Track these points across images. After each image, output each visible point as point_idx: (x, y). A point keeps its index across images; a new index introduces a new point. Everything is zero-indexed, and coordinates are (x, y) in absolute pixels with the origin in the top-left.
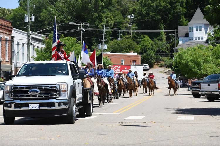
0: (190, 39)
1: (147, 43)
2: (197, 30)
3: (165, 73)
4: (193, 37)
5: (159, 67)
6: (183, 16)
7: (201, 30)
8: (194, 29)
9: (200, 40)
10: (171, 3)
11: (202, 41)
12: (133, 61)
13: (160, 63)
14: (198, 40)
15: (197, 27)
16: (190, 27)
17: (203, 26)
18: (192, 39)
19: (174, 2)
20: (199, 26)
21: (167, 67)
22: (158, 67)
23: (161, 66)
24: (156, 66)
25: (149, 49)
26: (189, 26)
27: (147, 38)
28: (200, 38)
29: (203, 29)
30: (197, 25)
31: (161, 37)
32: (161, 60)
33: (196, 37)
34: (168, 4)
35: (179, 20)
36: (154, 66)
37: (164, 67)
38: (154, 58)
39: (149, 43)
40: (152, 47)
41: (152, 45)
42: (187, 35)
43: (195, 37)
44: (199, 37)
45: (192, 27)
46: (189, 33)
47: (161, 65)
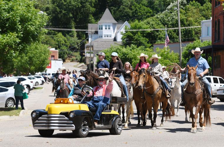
0: (100, 37)
1: (61, 39)
2: (106, 28)
3: (79, 67)
4: (102, 35)
5: (71, 61)
6: (92, 15)
7: (109, 28)
8: (104, 27)
9: (109, 38)
10: (81, 3)
11: (110, 38)
12: (52, 56)
13: (71, 57)
14: (106, 38)
15: (106, 26)
16: (100, 26)
17: (111, 24)
18: (102, 37)
19: (84, 1)
20: (108, 24)
21: (78, 62)
22: (69, 61)
23: (72, 61)
24: (68, 61)
25: (63, 44)
26: (99, 24)
27: (60, 34)
28: (109, 36)
29: (111, 28)
30: (106, 24)
31: (72, 34)
32: (72, 55)
33: (106, 35)
34: (79, 4)
35: (88, 18)
36: (66, 61)
37: (75, 61)
38: (66, 54)
39: (63, 39)
40: (65, 43)
41: (65, 41)
42: (96, 32)
43: (104, 35)
44: (107, 35)
45: (102, 26)
46: (99, 31)
47: (72, 59)
